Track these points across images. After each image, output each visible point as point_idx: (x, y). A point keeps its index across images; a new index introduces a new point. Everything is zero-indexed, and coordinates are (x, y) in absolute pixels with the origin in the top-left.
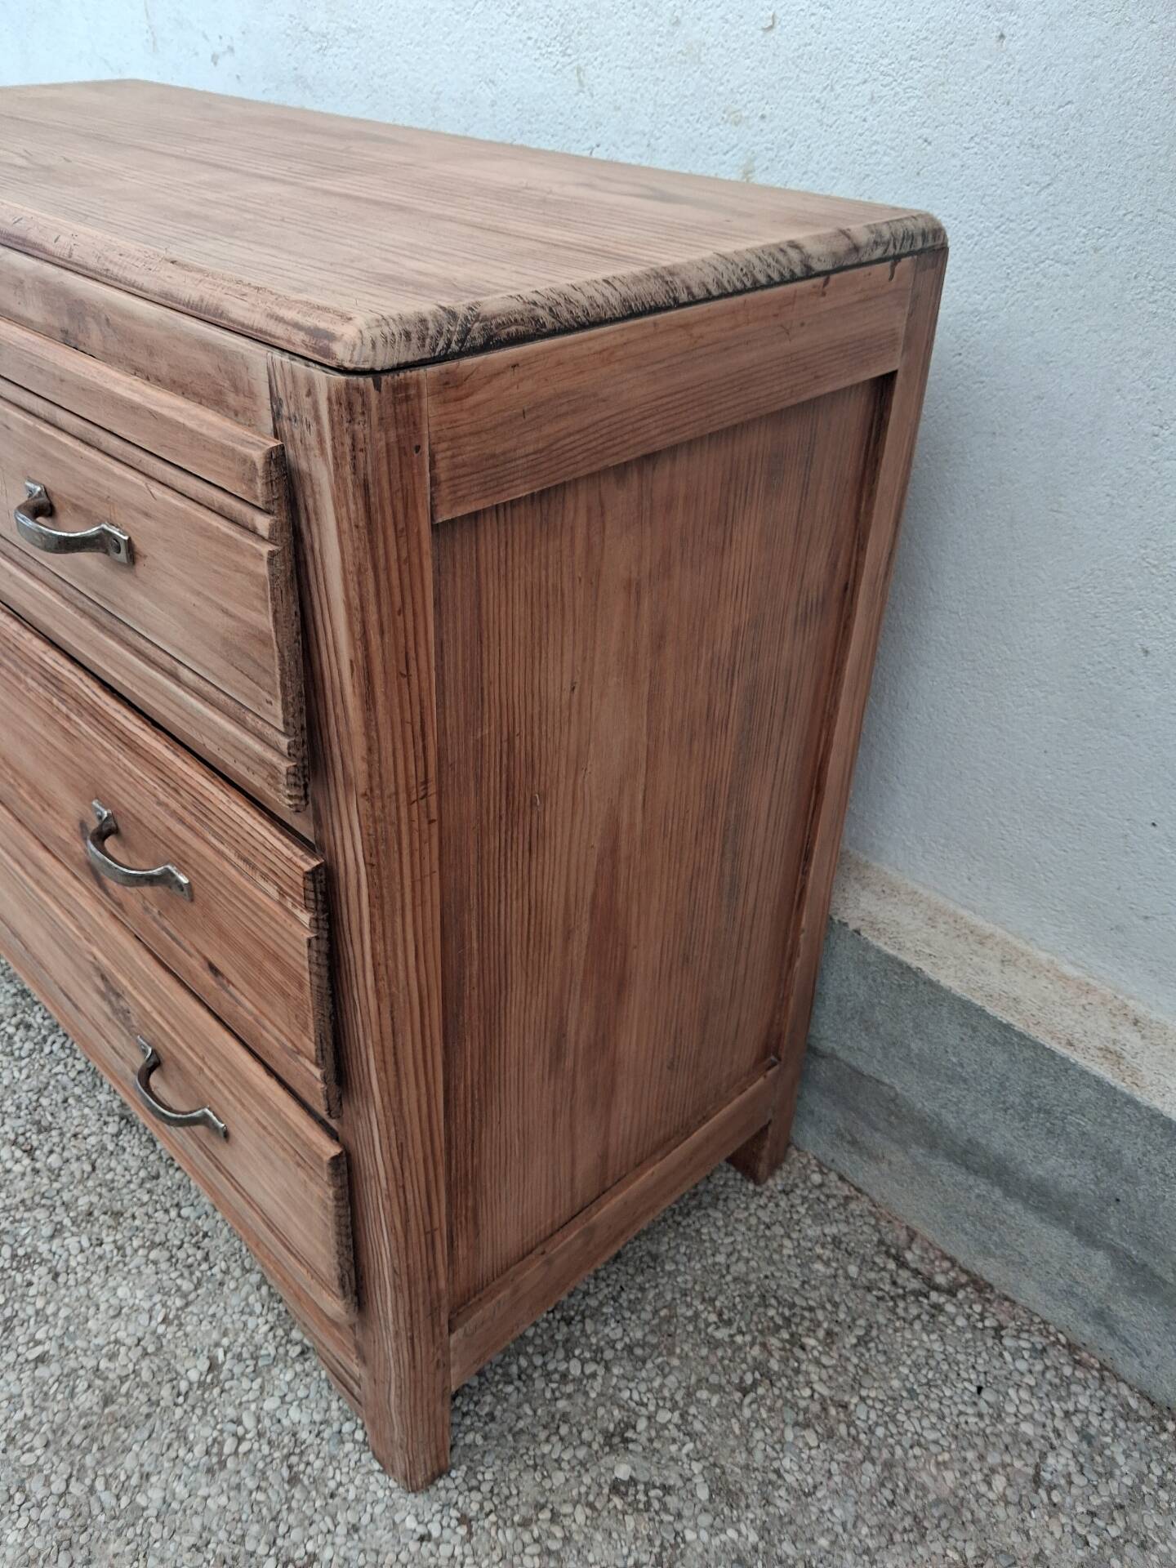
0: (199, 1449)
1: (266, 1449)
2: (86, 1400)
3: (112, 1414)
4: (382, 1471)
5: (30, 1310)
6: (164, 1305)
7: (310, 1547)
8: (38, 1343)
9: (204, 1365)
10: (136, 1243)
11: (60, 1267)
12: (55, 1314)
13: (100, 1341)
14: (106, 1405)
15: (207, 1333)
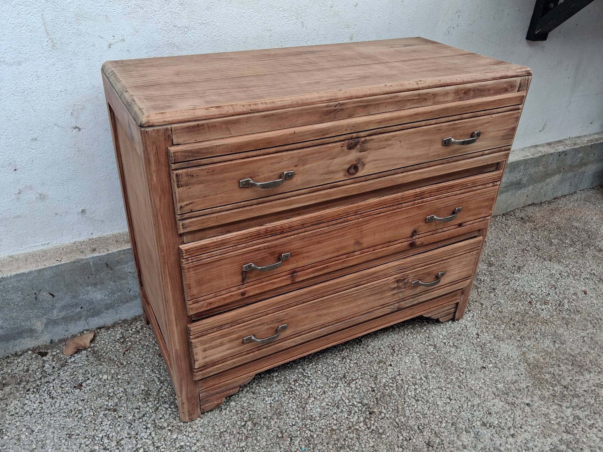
0: (452, 349)
1: (452, 339)
2: (438, 369)
3: (442, 364)
4: (458, 321)
5: (411, 379)
6: (412, 353)
7: (474, 334)
8: (421, 378)
9: (430, 347)
10: (391, 358)
11: (398, 373)
12: (412, 375)
13: (420, 367)
14: (440, 366)
15: (421, 346)
